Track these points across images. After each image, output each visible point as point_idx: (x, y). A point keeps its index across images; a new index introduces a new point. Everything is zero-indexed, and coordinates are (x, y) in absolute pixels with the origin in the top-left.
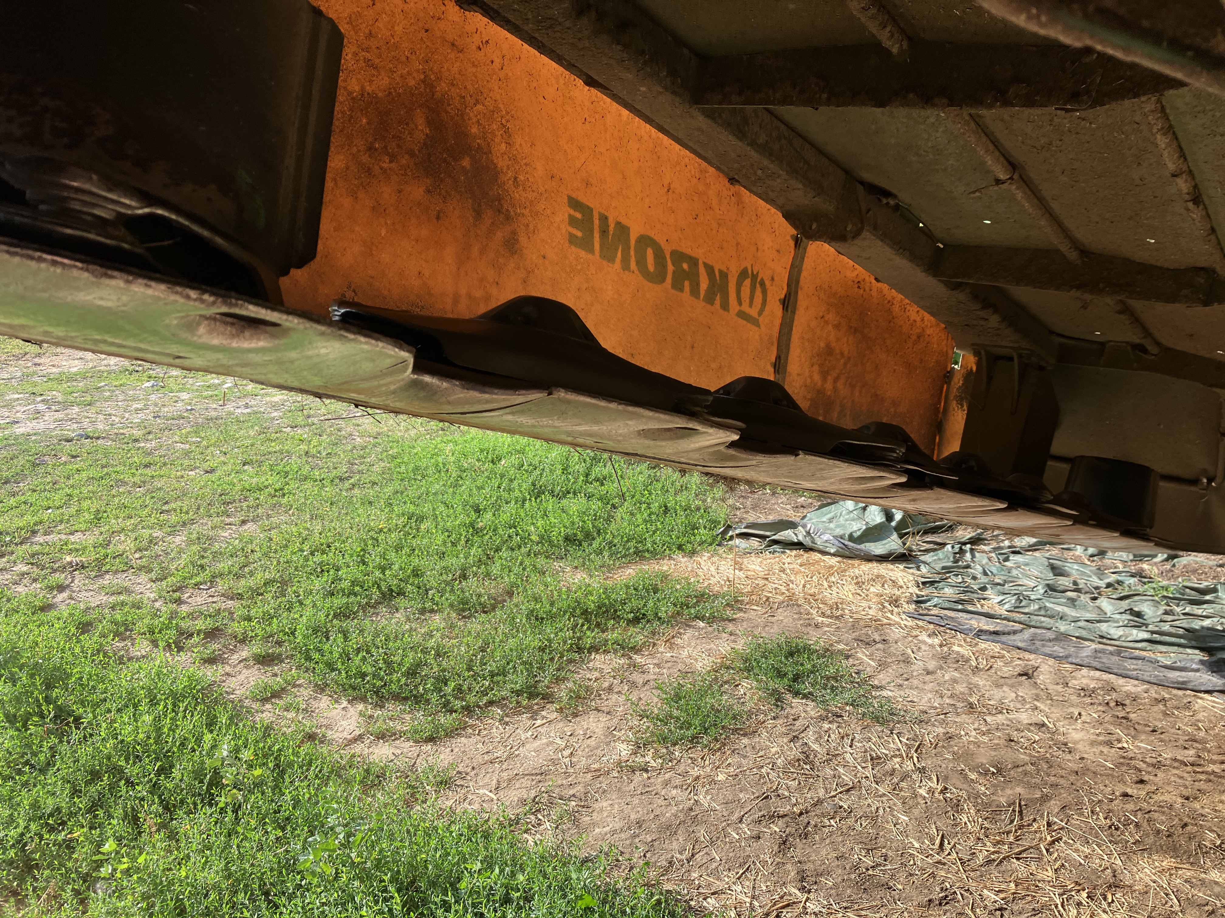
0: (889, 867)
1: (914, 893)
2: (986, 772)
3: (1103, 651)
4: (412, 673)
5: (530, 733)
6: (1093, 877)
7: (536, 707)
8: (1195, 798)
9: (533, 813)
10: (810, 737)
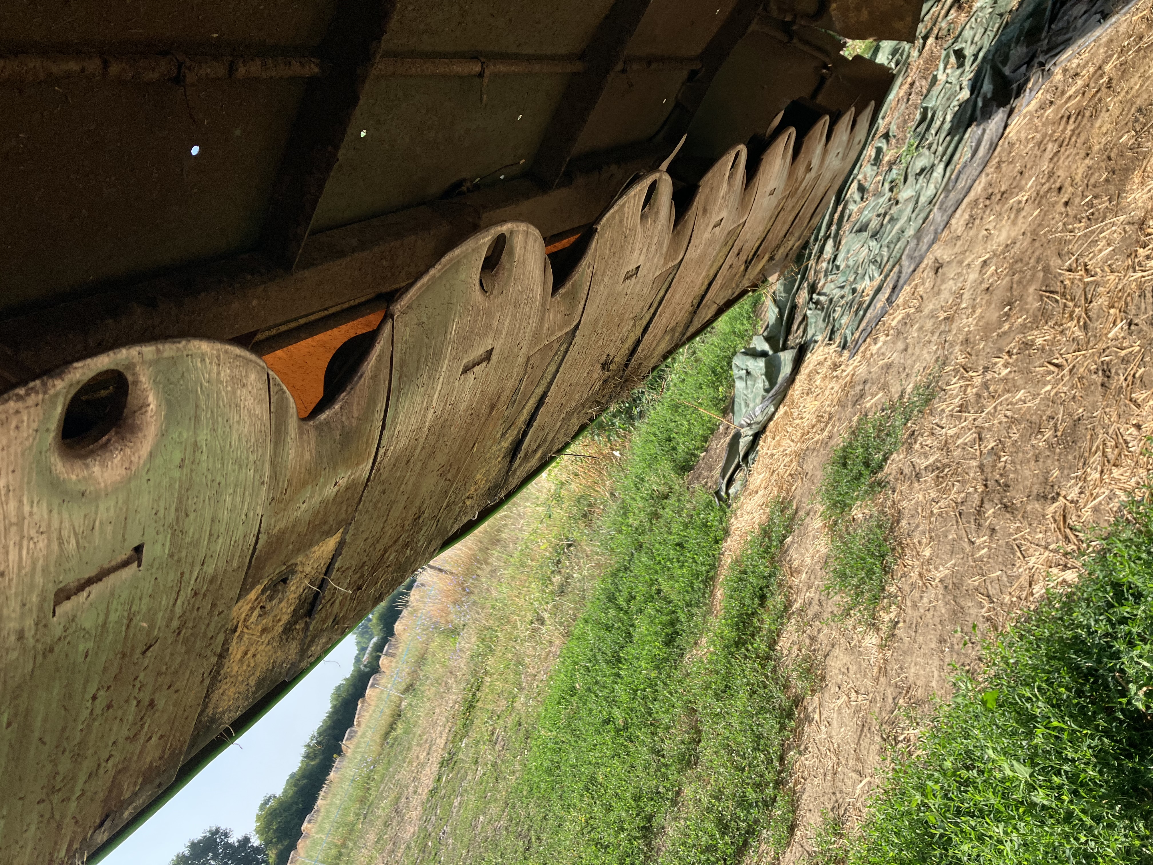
0: (1060, 416)
1: (1091, 398)
2: (1007, 315)
3: (942, 203)
4: (724, 828)
5: (823, 728)
6: (1128, 241)
7: (802, 716)
8: (1090, 148)
9: (896, 744)
10: (923, 463)
